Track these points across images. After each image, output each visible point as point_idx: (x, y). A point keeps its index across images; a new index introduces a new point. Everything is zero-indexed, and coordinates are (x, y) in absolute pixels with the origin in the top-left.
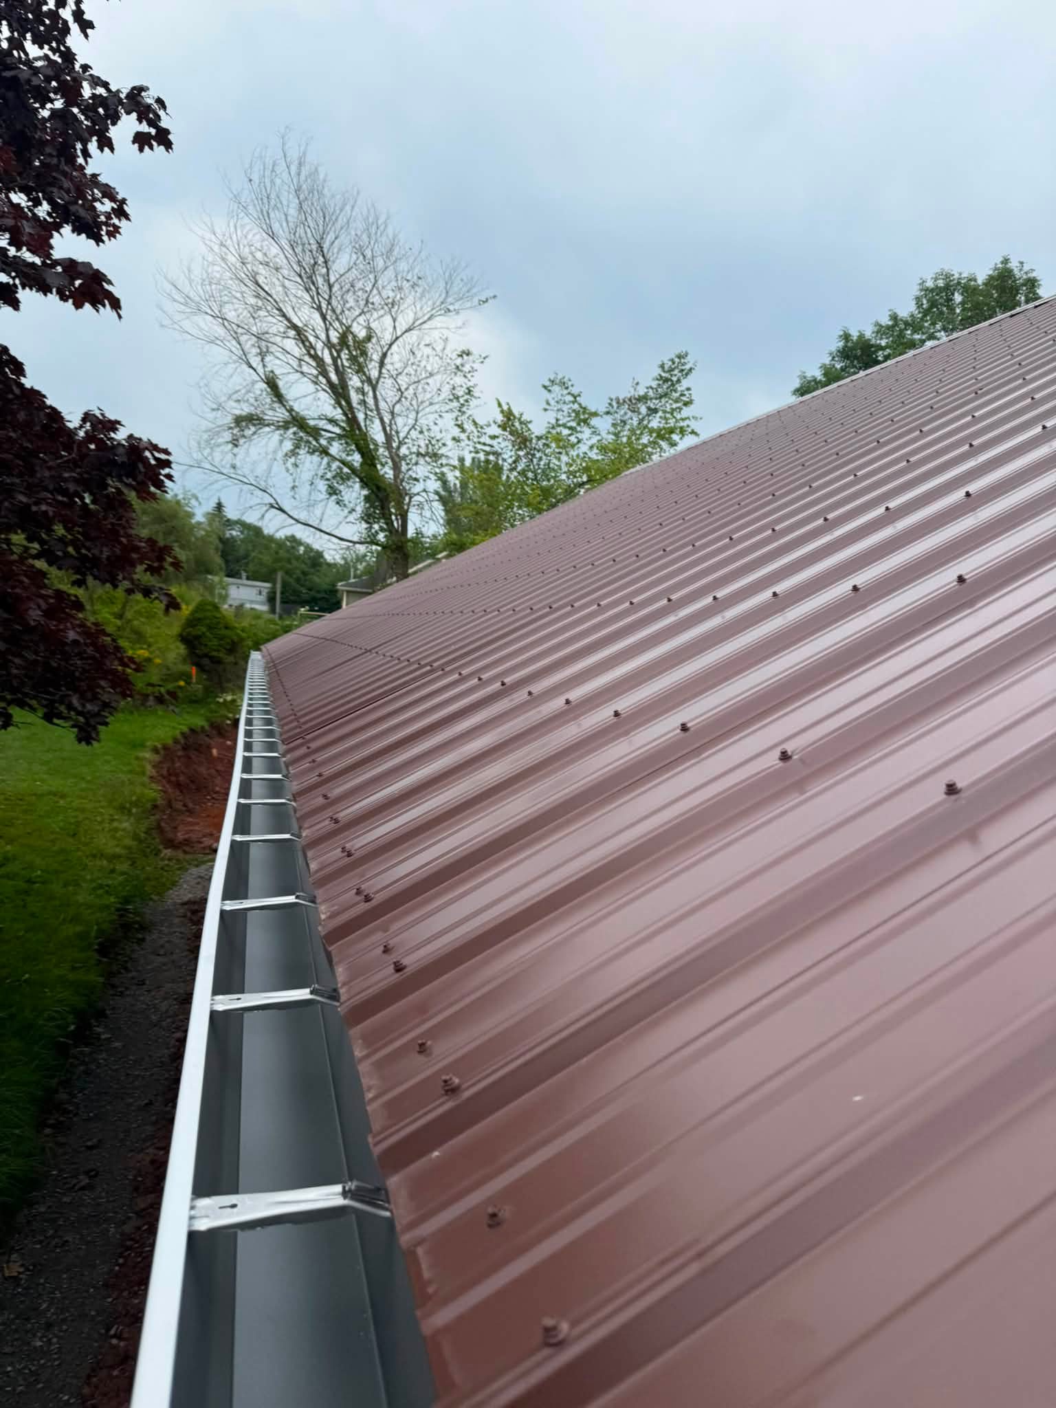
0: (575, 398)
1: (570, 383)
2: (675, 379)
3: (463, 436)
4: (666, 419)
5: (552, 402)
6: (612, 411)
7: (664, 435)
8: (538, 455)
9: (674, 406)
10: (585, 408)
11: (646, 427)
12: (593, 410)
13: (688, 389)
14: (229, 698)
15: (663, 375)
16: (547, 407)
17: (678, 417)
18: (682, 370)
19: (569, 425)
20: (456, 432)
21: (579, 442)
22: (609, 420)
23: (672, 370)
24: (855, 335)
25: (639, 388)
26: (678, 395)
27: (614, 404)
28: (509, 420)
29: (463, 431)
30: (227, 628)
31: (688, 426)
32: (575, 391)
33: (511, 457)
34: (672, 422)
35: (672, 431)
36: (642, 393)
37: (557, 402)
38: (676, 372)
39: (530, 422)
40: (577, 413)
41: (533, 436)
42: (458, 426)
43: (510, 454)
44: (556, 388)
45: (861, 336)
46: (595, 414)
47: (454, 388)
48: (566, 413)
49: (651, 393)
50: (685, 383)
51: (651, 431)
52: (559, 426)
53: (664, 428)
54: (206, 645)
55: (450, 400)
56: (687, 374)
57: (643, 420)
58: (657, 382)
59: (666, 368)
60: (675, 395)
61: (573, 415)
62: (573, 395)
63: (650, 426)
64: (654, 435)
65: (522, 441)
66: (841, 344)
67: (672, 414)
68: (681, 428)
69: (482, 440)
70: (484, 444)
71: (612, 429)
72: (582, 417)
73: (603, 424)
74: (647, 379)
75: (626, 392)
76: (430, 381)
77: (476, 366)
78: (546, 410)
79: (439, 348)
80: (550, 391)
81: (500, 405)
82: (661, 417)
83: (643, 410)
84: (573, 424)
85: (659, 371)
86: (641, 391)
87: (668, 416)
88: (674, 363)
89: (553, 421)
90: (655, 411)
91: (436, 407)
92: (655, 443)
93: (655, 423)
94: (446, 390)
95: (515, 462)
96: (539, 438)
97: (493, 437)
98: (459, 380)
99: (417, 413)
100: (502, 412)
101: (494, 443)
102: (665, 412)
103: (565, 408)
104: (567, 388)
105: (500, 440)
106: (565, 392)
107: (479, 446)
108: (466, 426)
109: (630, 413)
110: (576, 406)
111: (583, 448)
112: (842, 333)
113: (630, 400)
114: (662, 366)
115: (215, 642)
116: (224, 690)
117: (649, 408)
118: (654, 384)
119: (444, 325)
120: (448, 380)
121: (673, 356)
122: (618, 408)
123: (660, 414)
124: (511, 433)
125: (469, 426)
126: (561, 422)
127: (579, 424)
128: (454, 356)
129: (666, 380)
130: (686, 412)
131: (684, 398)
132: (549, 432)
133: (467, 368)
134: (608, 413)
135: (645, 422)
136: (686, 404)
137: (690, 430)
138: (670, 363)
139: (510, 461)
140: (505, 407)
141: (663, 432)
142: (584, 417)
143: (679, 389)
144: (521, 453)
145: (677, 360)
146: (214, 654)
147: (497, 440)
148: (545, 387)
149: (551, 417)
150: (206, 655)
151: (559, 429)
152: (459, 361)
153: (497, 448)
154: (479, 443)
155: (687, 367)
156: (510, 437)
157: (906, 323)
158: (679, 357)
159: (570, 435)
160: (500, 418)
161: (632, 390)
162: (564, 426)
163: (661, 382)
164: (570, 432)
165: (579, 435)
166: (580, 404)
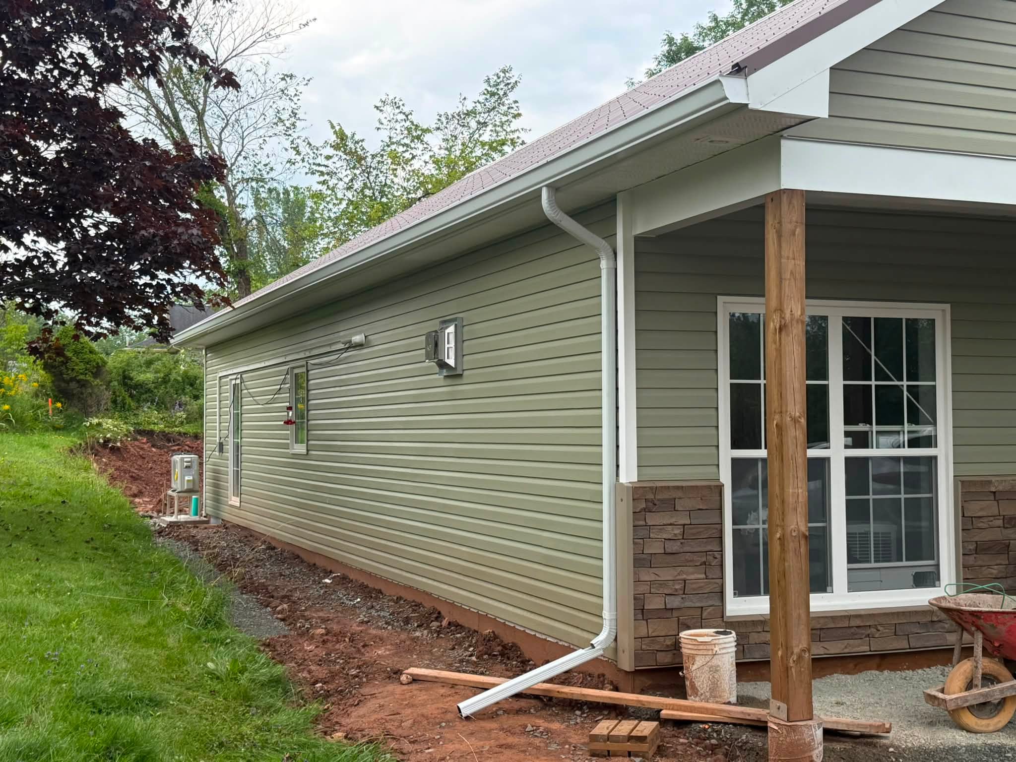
0: (407, 116)
1: (401, 103)
2: (501, 93)
3: (299, 158)
4: (497, 132)
5: (385, 121)
6: (442, 127)
7: (496, 146)
8: (375, 173)
9: (504, 119)
10: (416, 125)
11: (477, 141)
12: (425, 127)
13: (516, 102)
14: (95, 421)
15: (489, 89)
16: (380, 126)
17: (508, 130)
18: (508, 84)
19: (403, 142)
20: (292, 154)
21: (413, 157)
22: (440, 135)
23: (498, 84)
24: (678, 39)
25: (466, 102)
26: (505, 108)
27: (443, 119)
28: (342, 140)
29: (298, 153)
30: (91, 352)
31: (518, 138)
32: (406, 110)
33: (346, 176)
34: (502, 136)
35: (503, 143)
36: (470, 108)
37: (390, 121)
38: (502, 86)
39: (363, 141)
40: (409, 130)
41: (368, 154)
42: (295, 149)
43: (345, 173)
44: (388, 109)
45: (685, 39)
46: (428, 131)
47: (278, 112)
48: (398, 131)
49: (479, 108)
50: (512, 96)
51: (483, 144)
52: (393, 143)
53: (496, 141)
54: (73, 370)
55: (276, 124)
56: (513, 88)
57: (473, 134)
58: (484, 97)
59: (492, 83)
60: (504, 109)
61: (406, 132)
62: (404, 113)
63: (481, 139)
64: (487, 148)
65: (357, 158)
66: (666, 48)
67: (502, 127)
68: (512, 140)
69: (318, 161)
70: (319, 165)
71: (444, 145)
72: (415, 134)
73: (435, 140)
74: (475, 95)
75: (454, 107)
76: (253, 106)
77: (300, 88)
78: (378, 129)
79: (261, 72)
80: (381, 111)
81: (333, 127)
82: (492, 131)
83: (473, 124)
84: (407, 141)
85: (486, 86)
86: (470, 106)
87: (498, 129)
88: (499, 78)
89: (387, 140)
90: (485, 124)
91: (261, 132)
92: (486, 154)
93: (486, 137)
94: (271, 113)
95: (352, 180)
96: (373, 156)
97: (328, 158)
98: (283, 103)
99: (243, 139)
100: (335, 132)
101: (329, 163)
102: (495, 125)
103: (398, 126)
104: (398, 107)
105: (335, 159)
106: (398, 111)
107: (315, 168)
108: (301, 149)
109: (460, 129)
110: (408, 124)
111: (416, 164)
112: (665, 37)
113: (459, 115)
114: (488, 81)
115: (82, 366)
116: (88, 415)
117: (479, 123)
118: (482, 99)
119: (266, 51)
120: (271, 104)
121: (498, 71)
122: (447, 123)
123: (490, 127)
124: (345, 152)
125: (304, 149)
126: (394, 140)
127: (412, 141)
128: (277, 79)
129: (493, 94)
130: (515, 124)
131: (512, 111)
132: (383, 150)
133: (291, 92)
134: (438, 129)
135: (476, 136)
136: (516, 116)
137: (520, 141)
138: (495, 78)
139: (347, 180)
140: (337, 128)
141: (494, 145)
142: (417, 133)
143: (506, 102)
144: (357, 172)
145: (502, 75)
146: (82, 377)
147: (331, 160)
148: (377, 108)
149: (384, 135)
150: (72, 379)
151: (393, 147)
152: (282, 85)
153: (332, 167)
154: (314, 164)
155: (512, 81)
156: (344, 157)
157: (727, 24)
158: (504, 71)
159: (404, 152)
160: (333, 138)
161: (460, 105)
162: (398, 143)
163: (488, 96)
164: (405, 148)
165: (414, 152)
166: (412, 122)
